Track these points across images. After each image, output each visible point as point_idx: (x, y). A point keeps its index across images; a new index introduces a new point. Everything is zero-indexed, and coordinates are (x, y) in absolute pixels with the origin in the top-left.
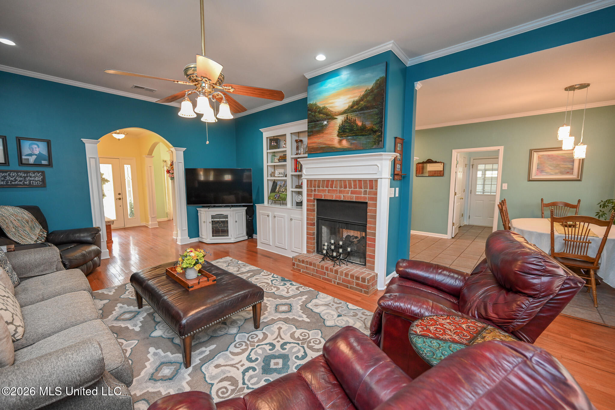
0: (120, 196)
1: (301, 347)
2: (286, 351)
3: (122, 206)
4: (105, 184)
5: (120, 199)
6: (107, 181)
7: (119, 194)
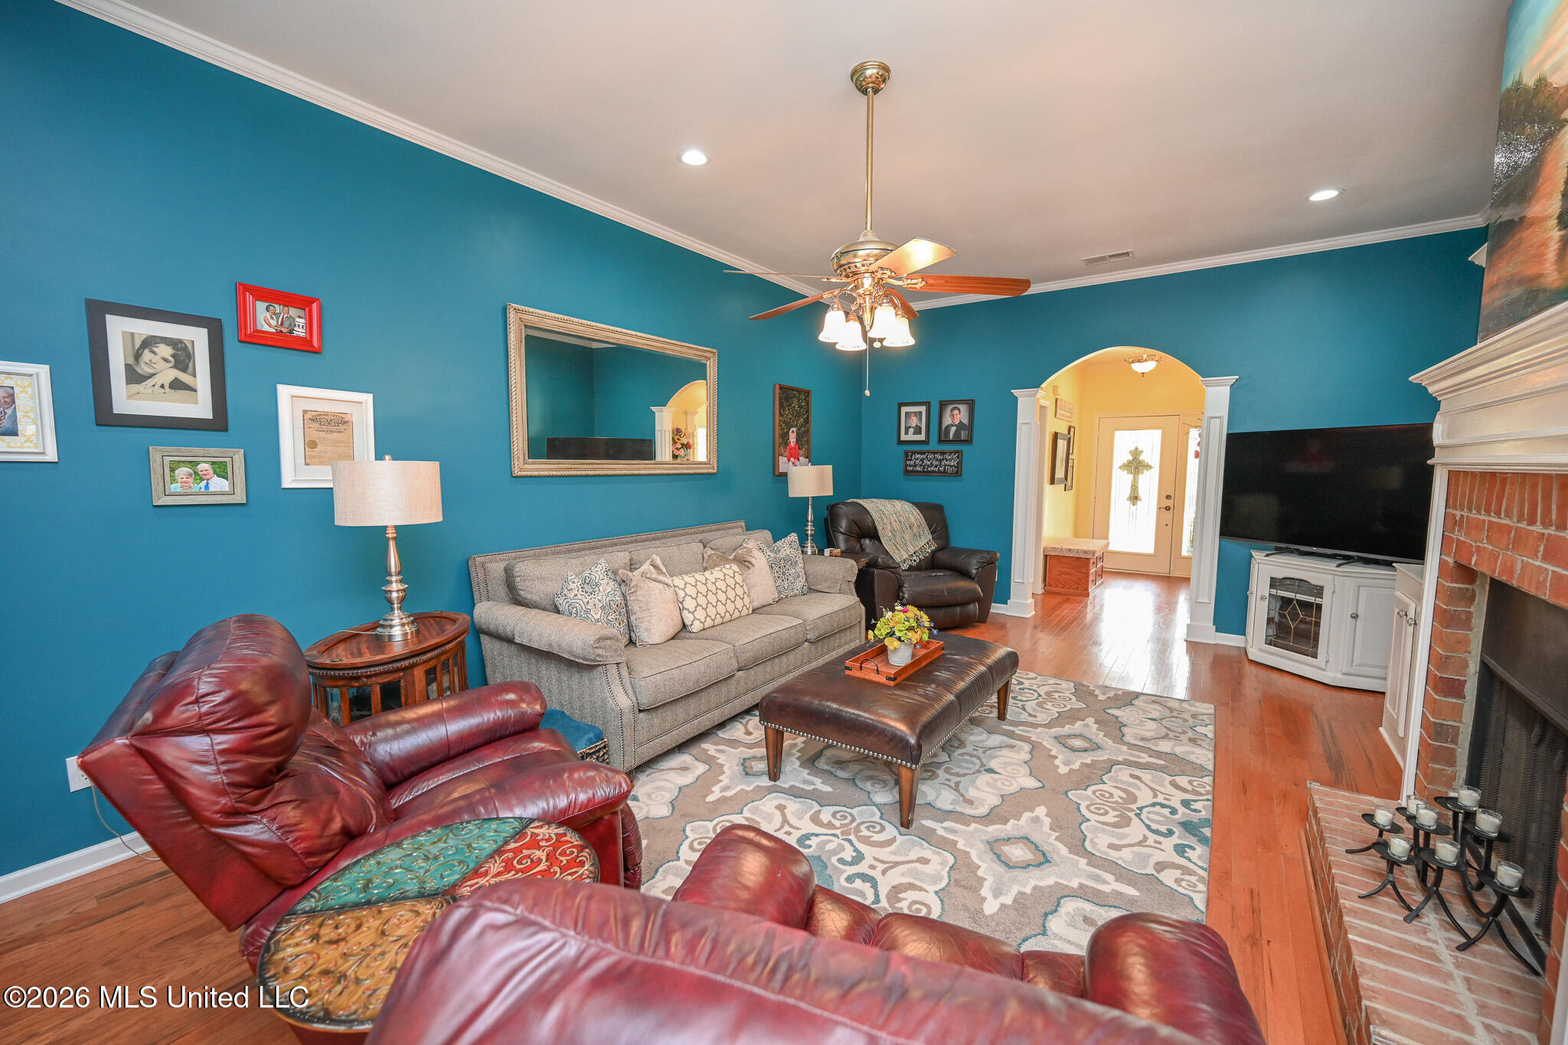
0: (1169, 503)
1: (845, 840)
2: (811, 849)
3: (1170, 525)
4: (1142, 473)
5: (1168, 508)
6: (1148, 467)
7: (1169, 497)
